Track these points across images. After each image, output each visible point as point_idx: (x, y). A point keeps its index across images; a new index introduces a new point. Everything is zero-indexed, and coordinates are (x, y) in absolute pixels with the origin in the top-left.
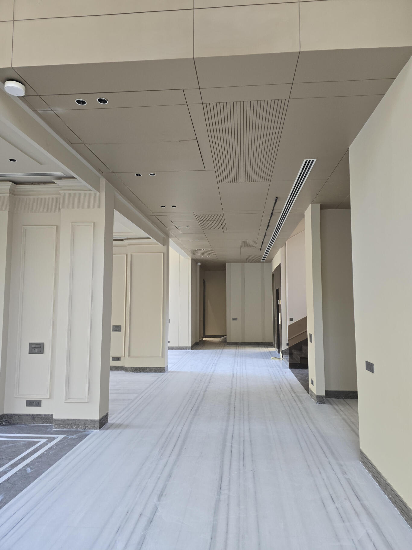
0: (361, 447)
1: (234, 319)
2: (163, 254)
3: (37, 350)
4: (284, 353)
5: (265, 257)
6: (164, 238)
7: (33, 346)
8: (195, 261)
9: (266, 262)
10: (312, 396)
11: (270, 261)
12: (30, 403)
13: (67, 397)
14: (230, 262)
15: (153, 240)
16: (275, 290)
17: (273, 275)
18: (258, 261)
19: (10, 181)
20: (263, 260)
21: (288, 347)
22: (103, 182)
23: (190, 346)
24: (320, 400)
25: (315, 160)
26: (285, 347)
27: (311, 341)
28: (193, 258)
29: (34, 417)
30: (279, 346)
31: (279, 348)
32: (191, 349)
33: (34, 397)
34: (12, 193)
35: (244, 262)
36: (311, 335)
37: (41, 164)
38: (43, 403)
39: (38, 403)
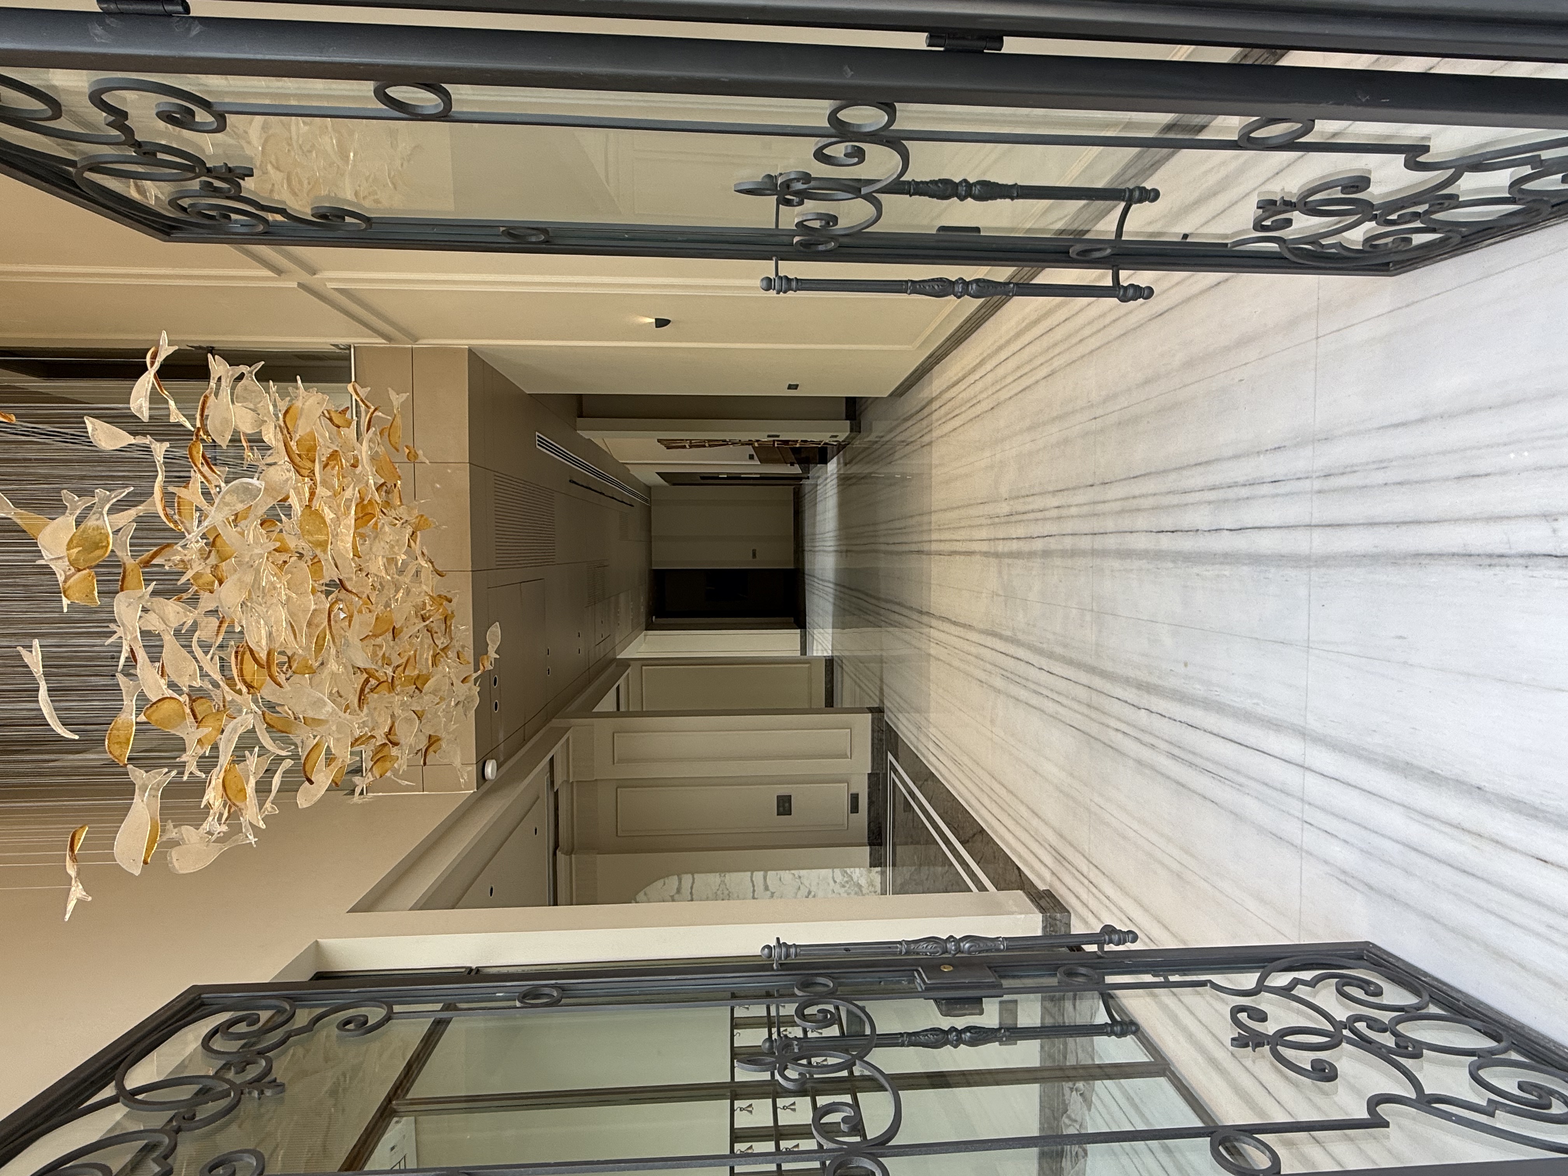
0: (886, 396)
1: (754, 555)
2: (644, 668)
3: (787, 805)
4: (806, 470)
5: (643, 499)
6: (617, 666)
7: (781, 809)
8: (650, 627)
9: (650, 497)
10: (854, 438)
11: (649, 489)
12: (855, 808)
13: (844, 756)
14: (650, 563)
15: (621, 681)
16: (702, 482)
17: (674, 484)
18: (649, 509)
19: (555, 854)
20: (646, 501)
21: (797, 466)
22: (555, 722)
23: (798, 631)
24: (856, 428)
25: (537, 433)
26: (796, 470)
27: (778, 436)
28: (644, 626)
29: (871, 803)
30: (798, 478)
31: (801, 479)
32: (805, 628)
33: (845, 803)
34: (570, 852)
35: (651, 537)
36: (769, 436)
37: (538, 798)
38: (854, 791)
39: (855, 798)
